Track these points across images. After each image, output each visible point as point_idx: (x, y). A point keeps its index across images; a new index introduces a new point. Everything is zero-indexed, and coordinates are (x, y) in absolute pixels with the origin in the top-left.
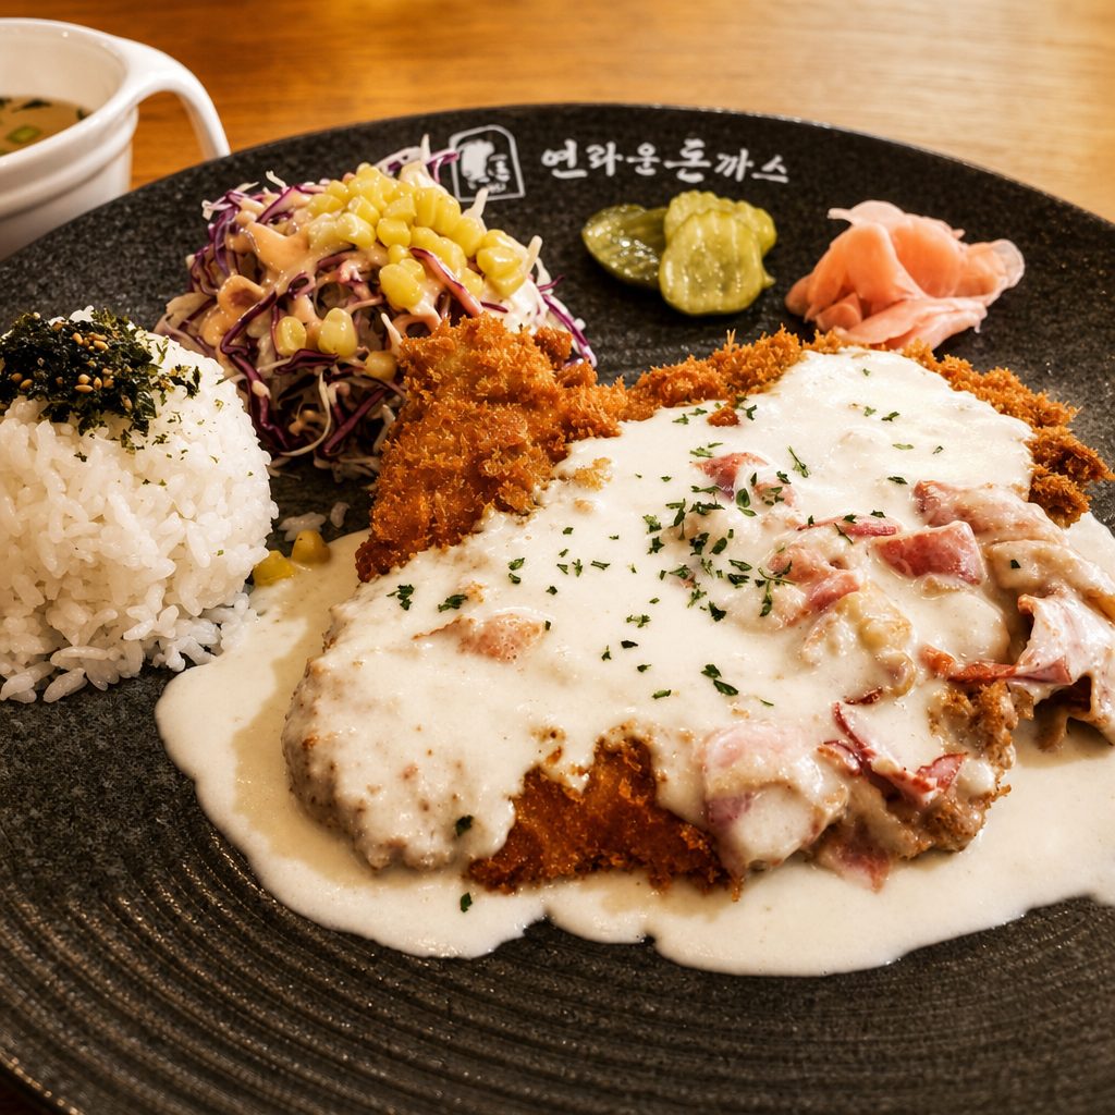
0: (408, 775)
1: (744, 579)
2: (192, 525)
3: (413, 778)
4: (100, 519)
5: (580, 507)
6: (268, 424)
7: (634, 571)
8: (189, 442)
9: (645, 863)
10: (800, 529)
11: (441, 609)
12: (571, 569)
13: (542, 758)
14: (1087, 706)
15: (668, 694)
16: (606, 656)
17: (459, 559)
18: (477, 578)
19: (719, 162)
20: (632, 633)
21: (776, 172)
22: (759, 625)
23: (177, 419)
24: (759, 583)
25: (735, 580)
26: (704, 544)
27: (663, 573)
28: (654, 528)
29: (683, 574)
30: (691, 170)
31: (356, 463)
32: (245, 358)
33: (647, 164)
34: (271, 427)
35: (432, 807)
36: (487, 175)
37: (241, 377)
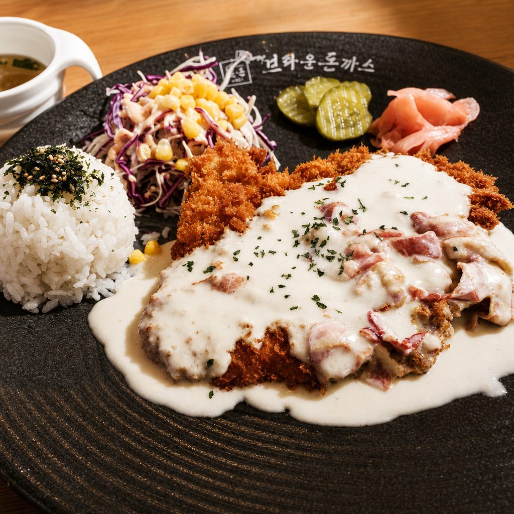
0: (188, 341)
1: (333, 258)
2: (101, 240)
3: (190, 343)
4: (62, 237)
5: (265, 227)
6: (135, 193)
7: (286, 255)
8: (99, 204)
9: (286, 379)
10: (359, 235)
11: (205, 272)
12: (260, 255)
13: (243, 335)
14: (487, 311)
15: (296, 308)
16: (272, 291)
17: (214, 251)
18: (220, 259)
19: (343, 62)
20: (283, 281)
21: (369, 67)
22: (338, 278)
23: (94, 194)
24: (340, 260)
25: (330, 259)
26: (317, 243)
27: (299, 256)
28: (296, 235)
29: (307, 256)
30: (330, 67)
31: (173, 209)
32: (125, 165)
33: (310, 65)
34: (137, 195)
35: (198, 355)
36: (235, 74)
37: (124, 173)
